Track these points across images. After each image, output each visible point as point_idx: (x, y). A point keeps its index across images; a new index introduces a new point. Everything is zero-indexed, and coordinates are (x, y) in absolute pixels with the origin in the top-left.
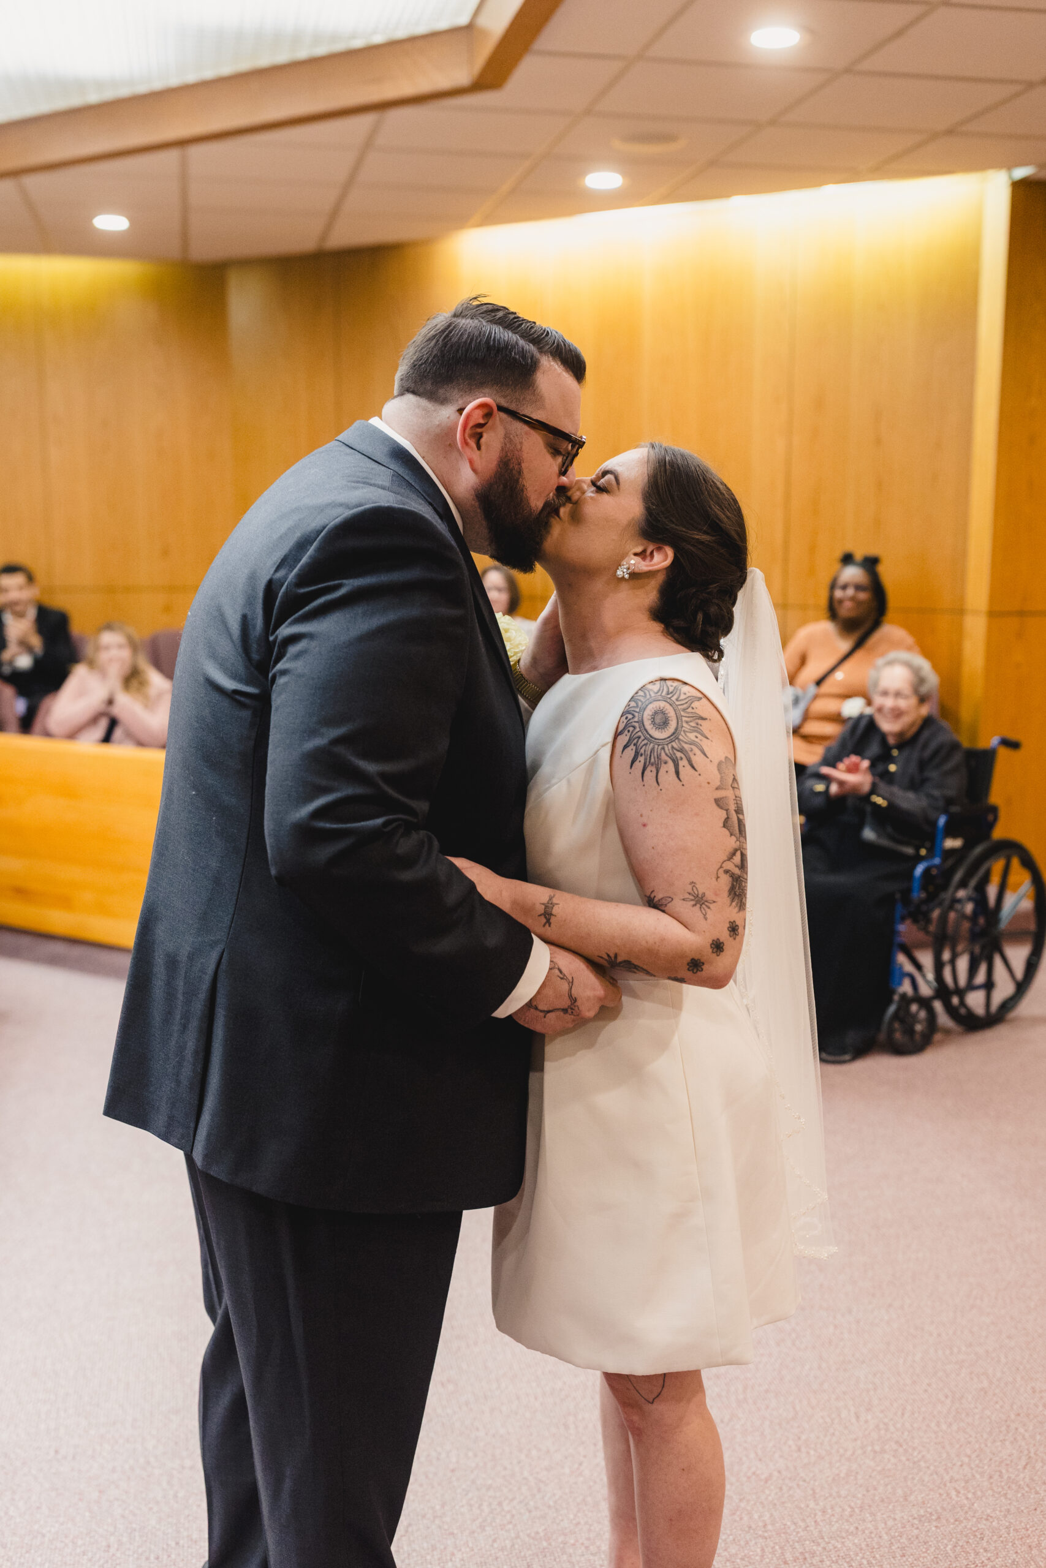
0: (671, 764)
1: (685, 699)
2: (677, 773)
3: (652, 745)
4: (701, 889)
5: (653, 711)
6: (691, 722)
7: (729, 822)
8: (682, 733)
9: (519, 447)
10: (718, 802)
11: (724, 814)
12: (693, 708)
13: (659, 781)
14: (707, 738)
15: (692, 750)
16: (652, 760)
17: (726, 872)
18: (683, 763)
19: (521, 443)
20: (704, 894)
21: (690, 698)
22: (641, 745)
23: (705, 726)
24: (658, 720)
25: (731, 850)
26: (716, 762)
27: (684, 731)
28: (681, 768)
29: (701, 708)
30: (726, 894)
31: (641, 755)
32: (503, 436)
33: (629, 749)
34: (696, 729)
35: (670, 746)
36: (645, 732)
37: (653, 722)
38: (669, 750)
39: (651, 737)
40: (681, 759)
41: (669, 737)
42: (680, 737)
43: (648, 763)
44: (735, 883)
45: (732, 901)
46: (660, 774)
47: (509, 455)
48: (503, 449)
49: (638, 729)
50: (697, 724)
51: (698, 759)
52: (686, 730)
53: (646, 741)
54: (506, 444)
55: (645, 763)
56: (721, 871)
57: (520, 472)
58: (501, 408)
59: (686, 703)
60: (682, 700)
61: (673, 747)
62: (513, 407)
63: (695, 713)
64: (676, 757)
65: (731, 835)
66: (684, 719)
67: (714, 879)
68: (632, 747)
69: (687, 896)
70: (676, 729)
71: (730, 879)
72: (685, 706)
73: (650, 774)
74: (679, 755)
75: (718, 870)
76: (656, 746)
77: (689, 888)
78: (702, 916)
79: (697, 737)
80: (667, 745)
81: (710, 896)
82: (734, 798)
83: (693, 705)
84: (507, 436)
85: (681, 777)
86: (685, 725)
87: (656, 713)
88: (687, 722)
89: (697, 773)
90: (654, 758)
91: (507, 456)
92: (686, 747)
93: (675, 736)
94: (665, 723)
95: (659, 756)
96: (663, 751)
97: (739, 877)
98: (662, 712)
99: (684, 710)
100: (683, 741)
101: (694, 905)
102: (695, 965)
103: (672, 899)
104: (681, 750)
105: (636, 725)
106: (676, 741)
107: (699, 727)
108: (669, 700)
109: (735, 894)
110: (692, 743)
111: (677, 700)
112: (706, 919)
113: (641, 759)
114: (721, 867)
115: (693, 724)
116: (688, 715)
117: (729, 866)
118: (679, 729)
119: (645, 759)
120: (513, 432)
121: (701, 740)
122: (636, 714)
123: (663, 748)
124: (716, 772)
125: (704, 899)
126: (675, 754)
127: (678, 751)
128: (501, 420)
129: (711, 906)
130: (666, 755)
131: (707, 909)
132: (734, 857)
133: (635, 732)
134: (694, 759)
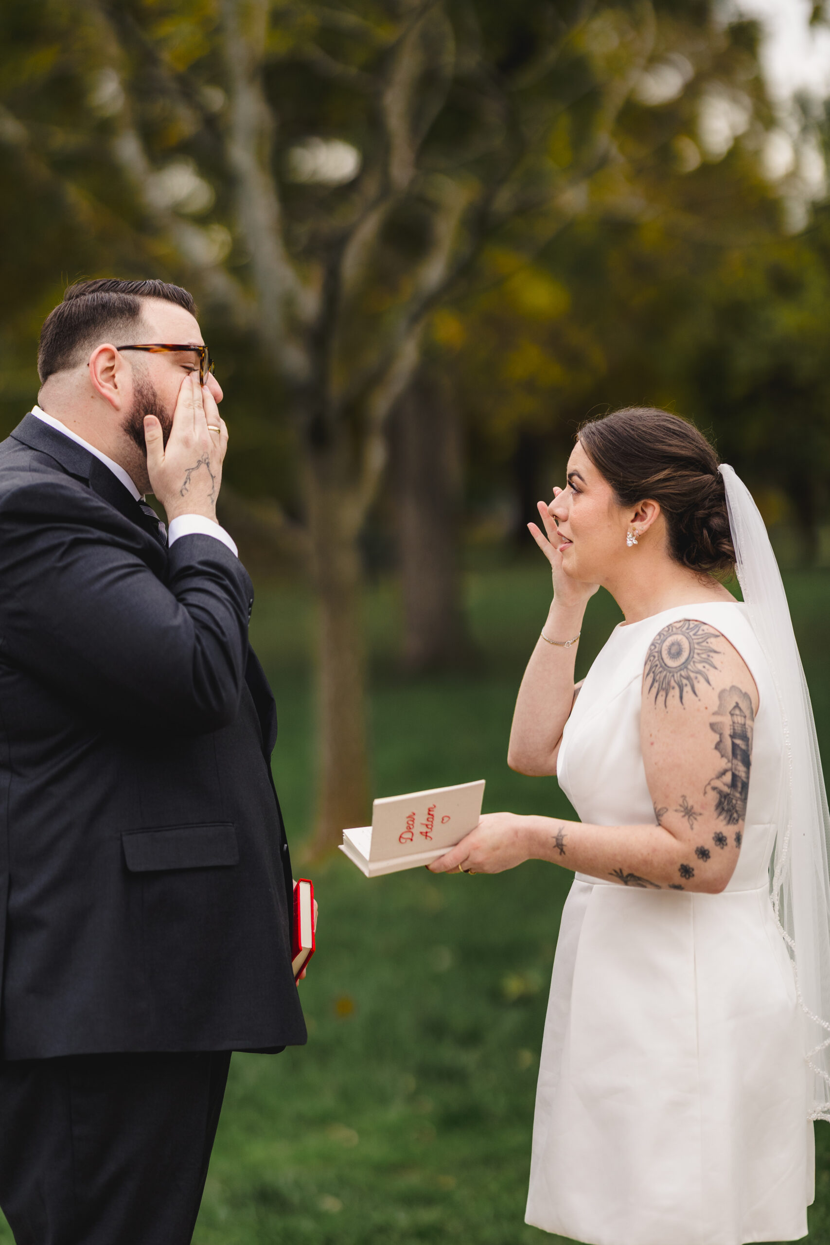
0: (677, 690)
1: (702, 634)
2: (681, 698)
3: (665, 673)
4: (690, 802)
5: (671, 643)
6: (702, 653)
7: (722, 746)
8: (692, 663)
9: (146, 373)
10: (713, 726)
11: (717, 738)
12: (707, 643)
13: (667, 704)
14: (716, 668)
15: (696, 678)
16: (664, 686)
17: (714, 789)
18: (687, 689)
19: (147, 369)
20: (692, 807)
21: (706, 635)
22: (658, 672)
23: (716, 659)
24: (673, 651)
25: (722, 770)
26: (718, 690)
27: (694, 662)
28: (684, 694)
29: (713, 643)
30: (713, 808)
31: (657, 681)
32: (131, 369)
33: (649, 677)
34: (706, 660)
35: (679, 674)
36: (661, 661)
37: (669, 653)
38: (677, 677)
39: (665, 665)
40: (686, 685)
41: (679, 666)
42: (689, 667)
43: (660, 688)
44: (723, 800)
45: (720, 814)
46: (668, 698)
47: (140, 383)
48: (134, 381)
49: (656, 658)
50: (709, 656)
51: (701, 686)
52: (696, 660)
53: (661, 669)
54: (135, 376)
55: (658, 689)
56: (709, 788)
57: (154, 395)
58: (119, 349)
59: (702, 638)
60: (699, 635)
61: (681, 675)
62: (130, 343)
63: (709, 647)
64: (682, 684)
65: (722, 756)
66: (696, 651)
67: (702, 794)
68: (652, 675)
69: (679, 808)
70: (687, 660)
71: (718, 796)
72: (700, 640)
73: (661, 699)
74: (685, 681)
75: (706, 786)
76: (668, 674)
77: (680, 801)
78: (689, 826)
79: (704, 667)
80: (677, 672)
81: (697, 809)
82: (731, 723)
83: (708, 640)
84: (134, 368)
85: (684, 701)
86: (696, 656)
87: (673, 644)
88: (698, 654)
89: (697, 699)
90: (665, 684)
91: (139, 385)
92: (692, 675)
93: (685, 665)
94: (679, 653)
95: (669, 683)
96: (672, 678)
97: (728, 795)
98: (679, 644)
99: (698, 643)
100: (690, 670)
101: (684, 816)
102: (686, 871)
103: (667, 810)
104: (688, 678)
105: (656, 654)
106: (685, 670)
107: (710, 659)
108: (686, 634)
109: (723, 809)
110: (699, 672)
111: (694, 635)
112: (692, 829)
113: (656, 685)
114: (709, 784)
115: (704, 656)
116: (700, 648)
117: (718, 784)
118: (690, 659)
119: (659, 685)
120: (138, 363)
121: (708, 670)
122: (657, 645)
123: (673, 676)
124: (716, 699)
125: (693, 811)
126: (681, 681)
127: (684, 678)
128: (125, 358)
129: (698, 818)
130: (675, 681)
131: (694, 821)
132: (723, 777)
133: (654, 661)
134: (697, 686)
